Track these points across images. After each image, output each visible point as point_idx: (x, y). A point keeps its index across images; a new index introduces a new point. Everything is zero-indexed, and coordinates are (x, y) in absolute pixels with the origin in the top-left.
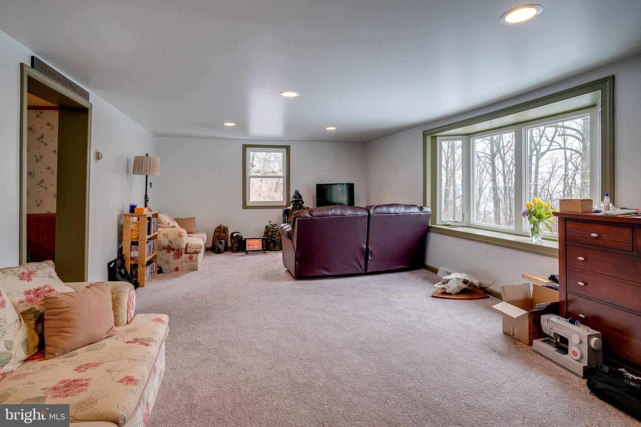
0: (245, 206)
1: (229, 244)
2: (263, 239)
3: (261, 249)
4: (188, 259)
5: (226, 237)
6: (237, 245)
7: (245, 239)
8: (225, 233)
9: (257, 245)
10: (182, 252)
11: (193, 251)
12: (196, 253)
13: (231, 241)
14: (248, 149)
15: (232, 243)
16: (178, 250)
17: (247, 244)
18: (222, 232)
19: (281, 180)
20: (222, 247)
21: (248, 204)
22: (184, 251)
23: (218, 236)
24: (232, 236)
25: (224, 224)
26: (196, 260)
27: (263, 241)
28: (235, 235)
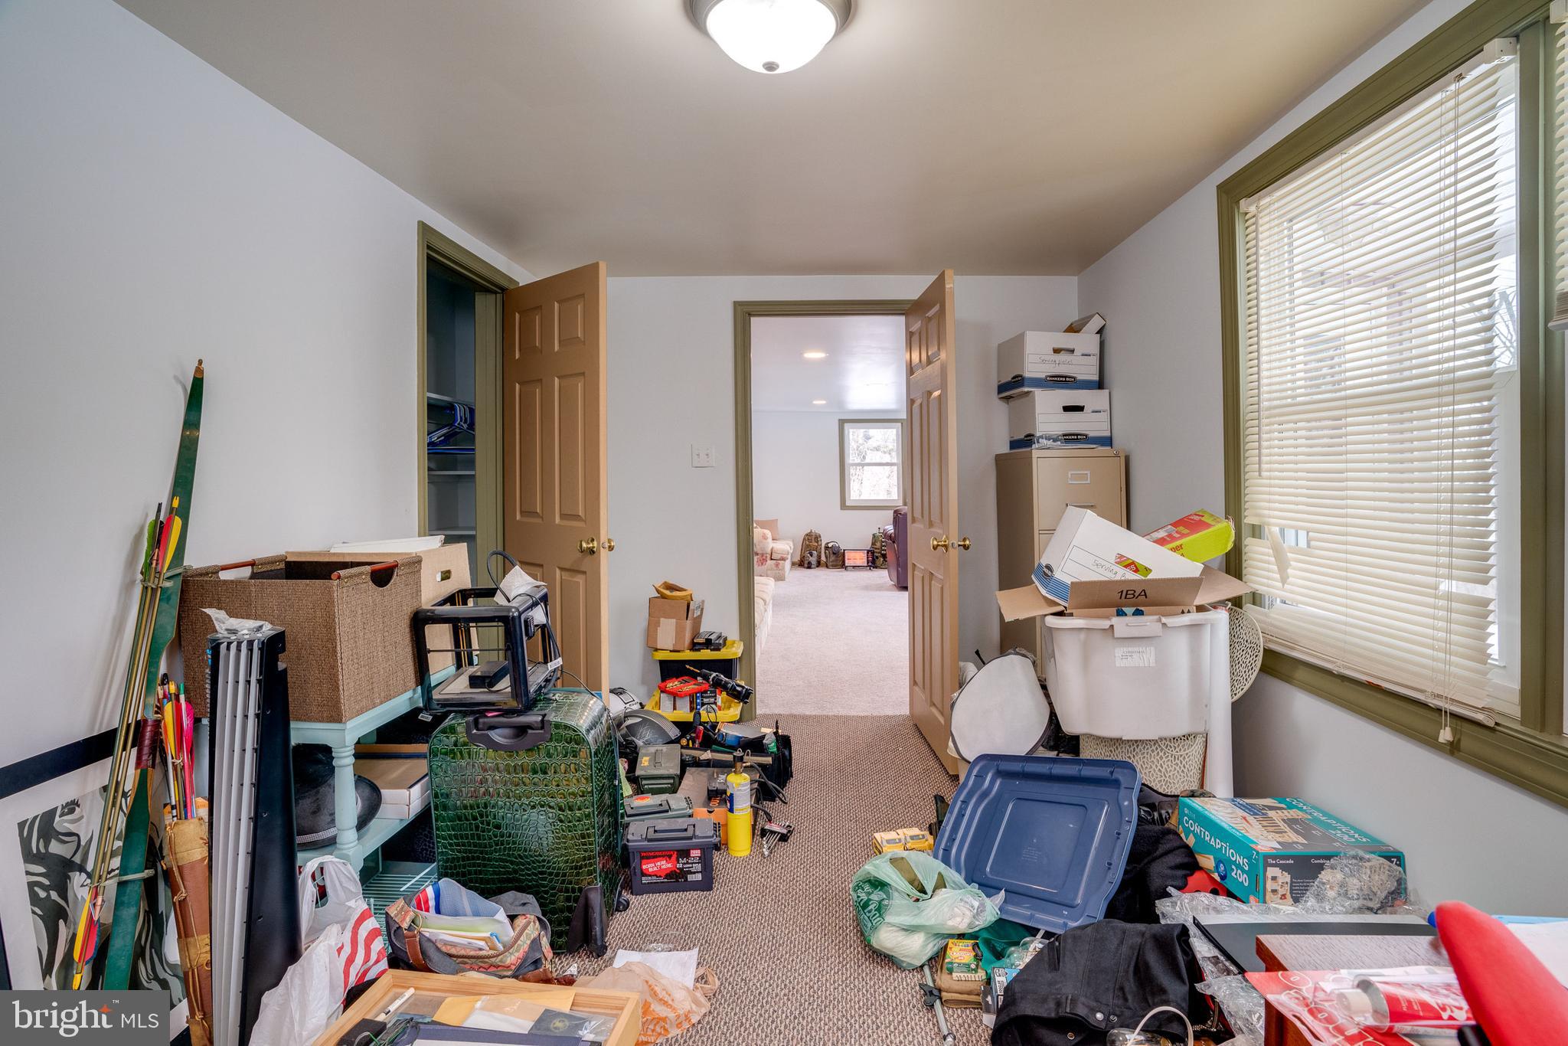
0: (844, 506)
1: (823, 558)
2: (868, 551)
3: (866, 565)
4: (773, 566)
5: (819, 547)
6: (833, 558)
7: (844, 550)
8: (817, 542)
9: (861, 559)
10: (766, 557)
11: (779, 557)
12: (783, 559)
13: (825, 553)
14: (846, 426)
15: (826, 557)
16: (762, 555)
17: (846, 557)
18: (813, 541)
19: (896, 468)
20: (813, 560)
21: (848, 503)
22: (769, 556)
23: (808, 546)
24: (827, 548)
25: (817, 530)
26: (784, 568)
27: (868, 553)
28: (830, 545)
